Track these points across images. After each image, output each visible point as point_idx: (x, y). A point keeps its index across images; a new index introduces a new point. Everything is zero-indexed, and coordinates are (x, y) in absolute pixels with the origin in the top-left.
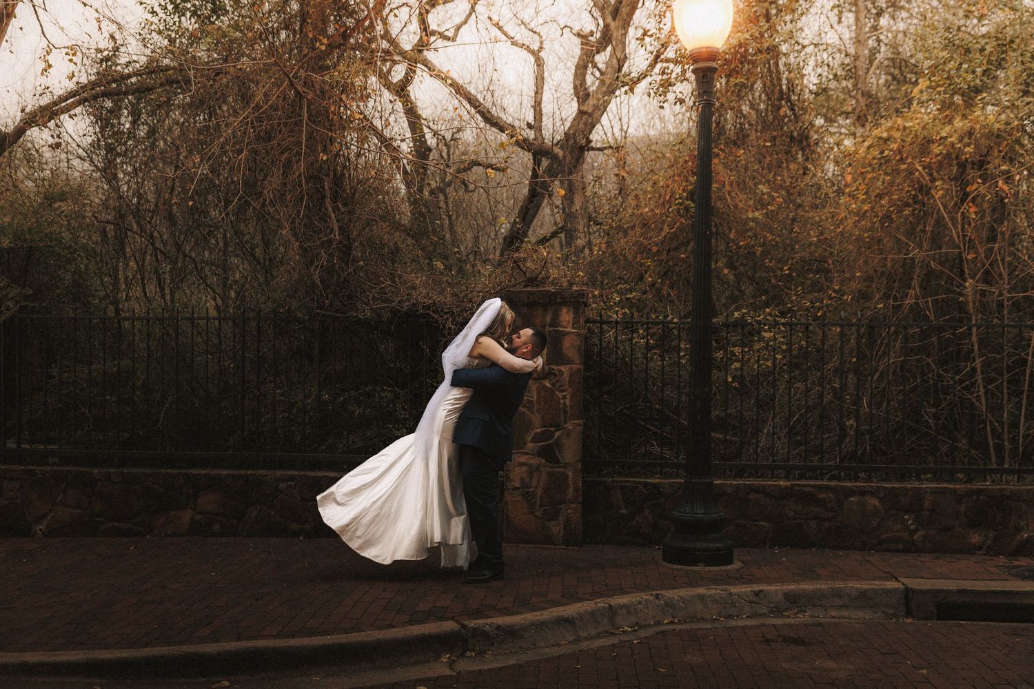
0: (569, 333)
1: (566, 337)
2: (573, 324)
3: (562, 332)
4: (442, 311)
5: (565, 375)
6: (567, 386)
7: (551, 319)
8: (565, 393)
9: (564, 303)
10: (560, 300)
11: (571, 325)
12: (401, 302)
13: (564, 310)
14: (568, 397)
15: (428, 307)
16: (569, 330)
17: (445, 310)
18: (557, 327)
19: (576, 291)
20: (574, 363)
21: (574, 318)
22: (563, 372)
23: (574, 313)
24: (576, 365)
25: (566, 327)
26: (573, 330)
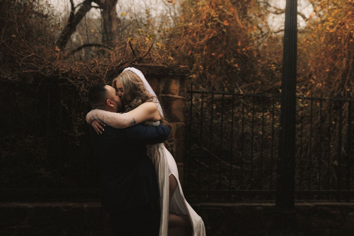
0: (177, 99)
1: (175, 101)
2: (179, 93)
3: (172, 97)
4: (76, 78)
5: (173, 129)
6: (174, 138)
7: (164, 88)
8: (172, 143)
9: (174, 77)
10: (171, 74)
11: (178, 93)
12: (44, 70)
13: (174, 82)
14: (174, 146)
15: (67, 74)
16: (176, 96)
17: (79, 78)
18: (168, 94)
19: (183, 68)
20: (180, 121)
21: (180, 88)
22: (171, 127)
23: (180, 84)
24: (181, 123)
25: (174, 94)
26: (179, 97)
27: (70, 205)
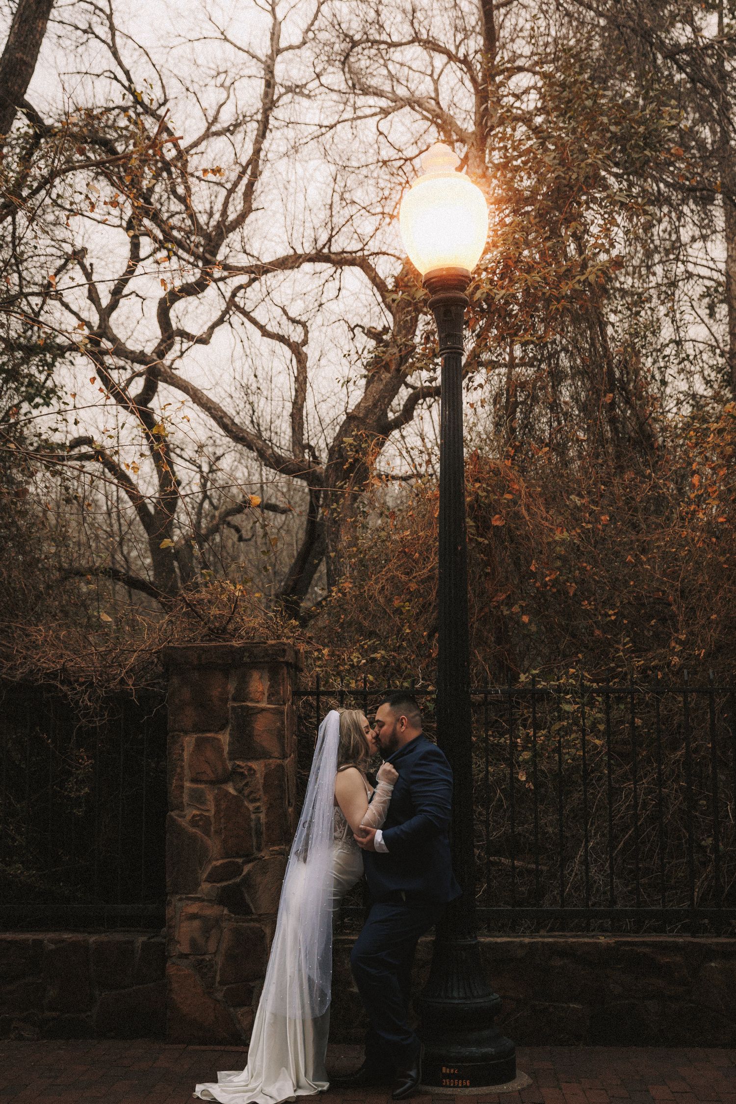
0: (263, 710)
1: (259, 716)
2: (269, 697)
3: (253, 708)
5: (258, 775)
6: (261, 793)
7: (236, 688)
8: (258, 804)
9: (255, 665)
10: (249, 660)
14: (263, 809)
16: (263, 705)
18: (244, 701)
19: (273, 645)
20: (271, 757)
21: (271, 686)
22: (255, 771)
23: (270, 680)
24: (274, 760)
25: (258, 702)
26: (269, 706)
27: (66, 936)
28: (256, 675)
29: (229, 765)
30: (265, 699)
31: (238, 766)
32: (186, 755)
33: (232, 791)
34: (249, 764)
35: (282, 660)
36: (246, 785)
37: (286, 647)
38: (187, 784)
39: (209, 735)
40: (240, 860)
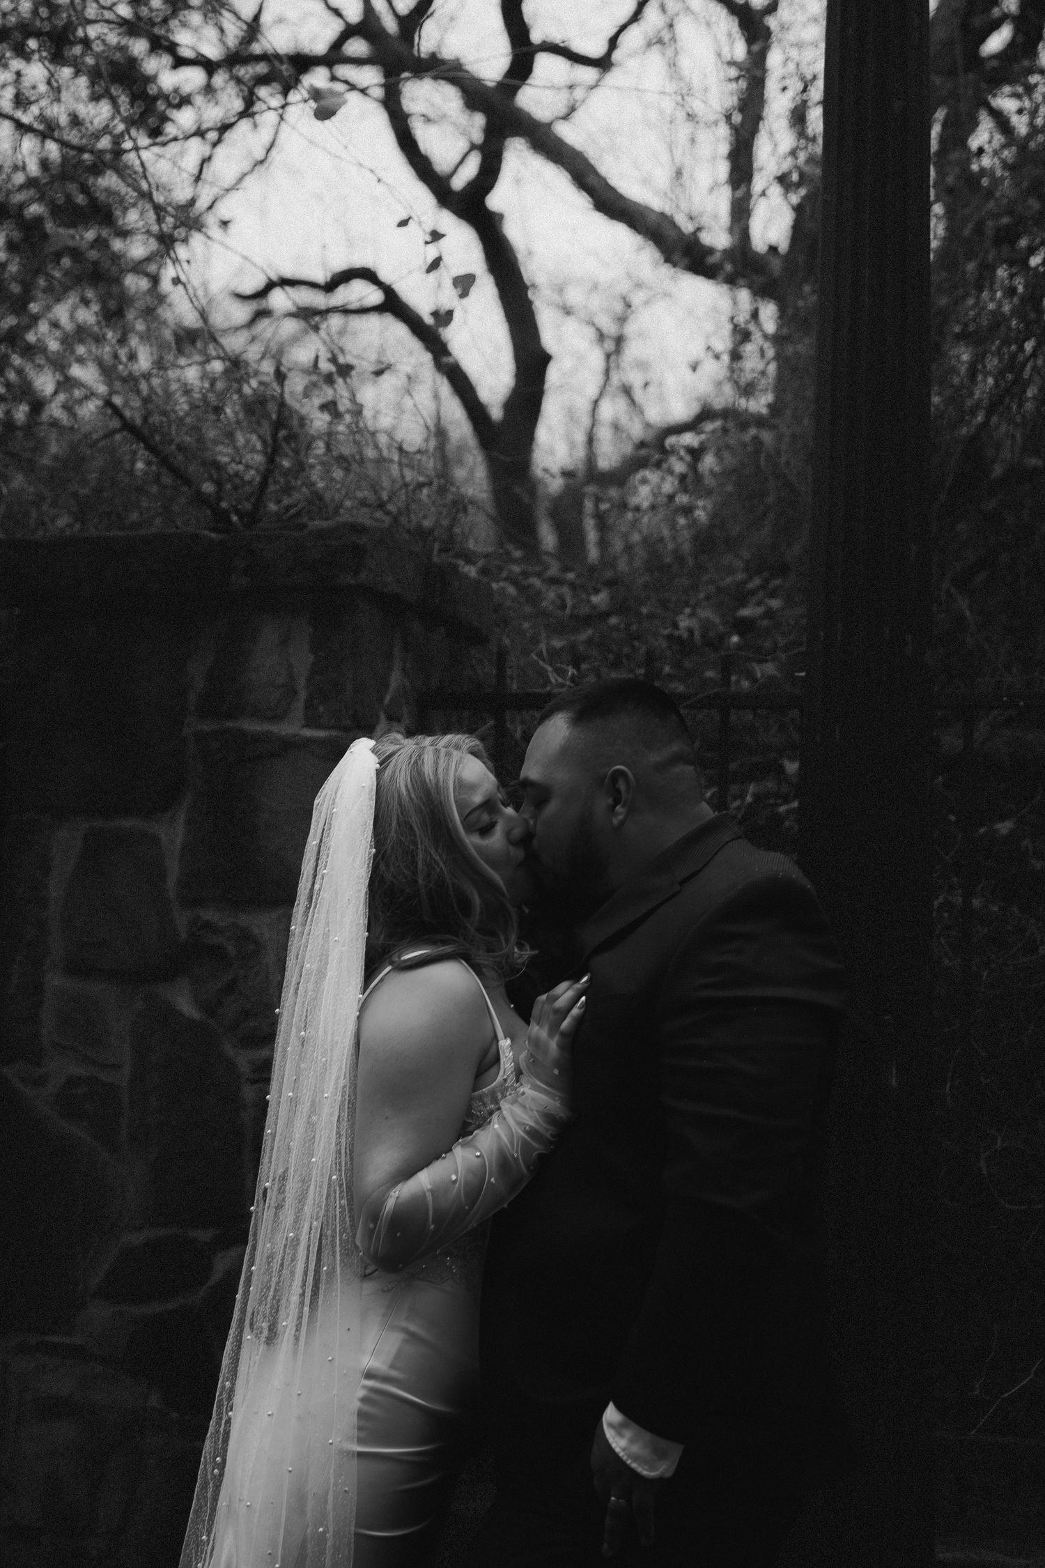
0: (289, 745)
2: (310, 705)
16: (292, 728)
25: (276, 718)
26: (308, 733)
28: (269, 633)
29: (182, 920)
30: (299, 706)
31: (208, 926)
32: (55, 889)
33: (186, 1006)
34: (244, 919)
35: (351, 580)
36: (230, 988)
37: (363, 540)
38: (55, 980)
39: (128, 823)
40: (204, 1235)
